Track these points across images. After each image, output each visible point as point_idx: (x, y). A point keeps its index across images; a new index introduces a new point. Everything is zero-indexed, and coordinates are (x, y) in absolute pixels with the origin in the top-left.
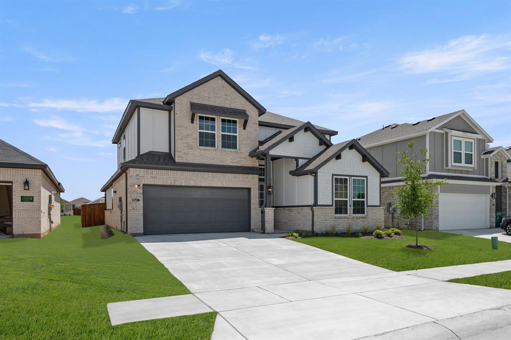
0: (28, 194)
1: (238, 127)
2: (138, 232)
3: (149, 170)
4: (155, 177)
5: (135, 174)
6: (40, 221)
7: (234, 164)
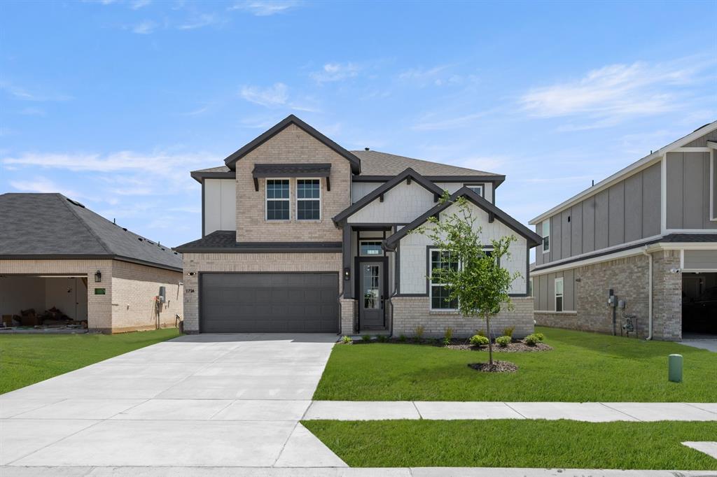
0: (100, 286)
1: (320, 189)
2: (193, 329)
3: (205, 255)
4: (212, 263)
5: (189, 260)
6: (111, 315)
7: (313, 240)
